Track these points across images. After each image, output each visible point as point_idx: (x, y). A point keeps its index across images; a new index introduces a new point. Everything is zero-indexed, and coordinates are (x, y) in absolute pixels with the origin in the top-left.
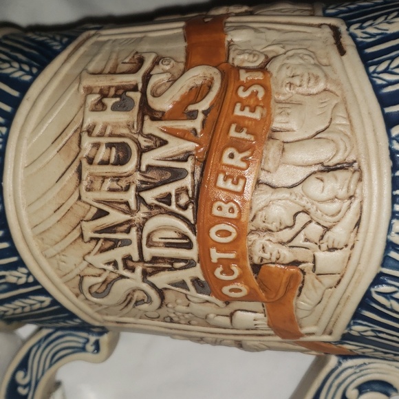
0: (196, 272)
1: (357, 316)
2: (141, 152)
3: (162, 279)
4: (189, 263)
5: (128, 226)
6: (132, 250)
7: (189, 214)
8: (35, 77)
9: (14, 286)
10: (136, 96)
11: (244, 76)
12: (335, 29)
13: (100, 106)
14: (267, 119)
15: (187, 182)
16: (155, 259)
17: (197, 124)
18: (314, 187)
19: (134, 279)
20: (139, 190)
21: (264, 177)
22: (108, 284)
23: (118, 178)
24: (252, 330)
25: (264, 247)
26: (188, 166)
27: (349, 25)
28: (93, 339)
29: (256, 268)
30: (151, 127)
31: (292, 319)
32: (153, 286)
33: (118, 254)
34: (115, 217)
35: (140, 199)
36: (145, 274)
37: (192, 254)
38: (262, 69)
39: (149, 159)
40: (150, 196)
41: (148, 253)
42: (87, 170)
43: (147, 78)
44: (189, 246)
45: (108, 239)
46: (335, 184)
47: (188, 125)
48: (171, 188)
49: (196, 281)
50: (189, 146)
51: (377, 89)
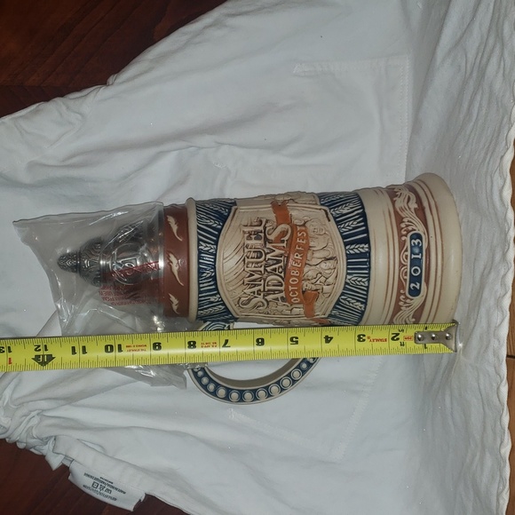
0: (283, 294)
1: (334, 307)
2: (266, 254)
3: (269, 298)
4: (281, 291)
5: (260, 279)
6: (261, 288)
7: (282, 275)
8: (223, 226)
9: (212, 302)
10: (262, 235)
11: (299, 228)
12: (325, 211)
13: (249, 238)
14: (308, 243)
15: (282, 264)
16: (269, 290)
17: (285, 245)
18: (323, 265)
19: (260, 298)
20: (265, 267)
21: (308, 262)
22: (250, 300)
23: (257, 263)
24: (298, 316)
25: (307, 285)
26: (282, 259)
27: (330, 209)
28: (227, 325)
29: (303, 292)
30: (269, 245)
31: (313, 310)
32: (266, 300)
33: (256, 289)
34: (256, 276)
35: (265, 270)
36: (264, 296)
37: (282, 288)
38: (304, 225)
39: (268, 256)
40: (268, 269)
41: (267, 288)
42: (247, 260)
43: (265, 228)
44: (281, 286)
45: (252, 284)
46: (330, 264)
47: (282, 245)
48: (277, 266)
49: (282, 298)
50: (282, 252)
51: (341, 233)
